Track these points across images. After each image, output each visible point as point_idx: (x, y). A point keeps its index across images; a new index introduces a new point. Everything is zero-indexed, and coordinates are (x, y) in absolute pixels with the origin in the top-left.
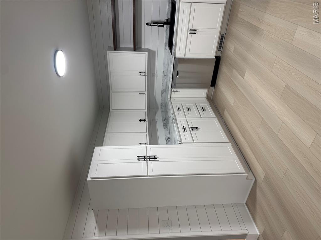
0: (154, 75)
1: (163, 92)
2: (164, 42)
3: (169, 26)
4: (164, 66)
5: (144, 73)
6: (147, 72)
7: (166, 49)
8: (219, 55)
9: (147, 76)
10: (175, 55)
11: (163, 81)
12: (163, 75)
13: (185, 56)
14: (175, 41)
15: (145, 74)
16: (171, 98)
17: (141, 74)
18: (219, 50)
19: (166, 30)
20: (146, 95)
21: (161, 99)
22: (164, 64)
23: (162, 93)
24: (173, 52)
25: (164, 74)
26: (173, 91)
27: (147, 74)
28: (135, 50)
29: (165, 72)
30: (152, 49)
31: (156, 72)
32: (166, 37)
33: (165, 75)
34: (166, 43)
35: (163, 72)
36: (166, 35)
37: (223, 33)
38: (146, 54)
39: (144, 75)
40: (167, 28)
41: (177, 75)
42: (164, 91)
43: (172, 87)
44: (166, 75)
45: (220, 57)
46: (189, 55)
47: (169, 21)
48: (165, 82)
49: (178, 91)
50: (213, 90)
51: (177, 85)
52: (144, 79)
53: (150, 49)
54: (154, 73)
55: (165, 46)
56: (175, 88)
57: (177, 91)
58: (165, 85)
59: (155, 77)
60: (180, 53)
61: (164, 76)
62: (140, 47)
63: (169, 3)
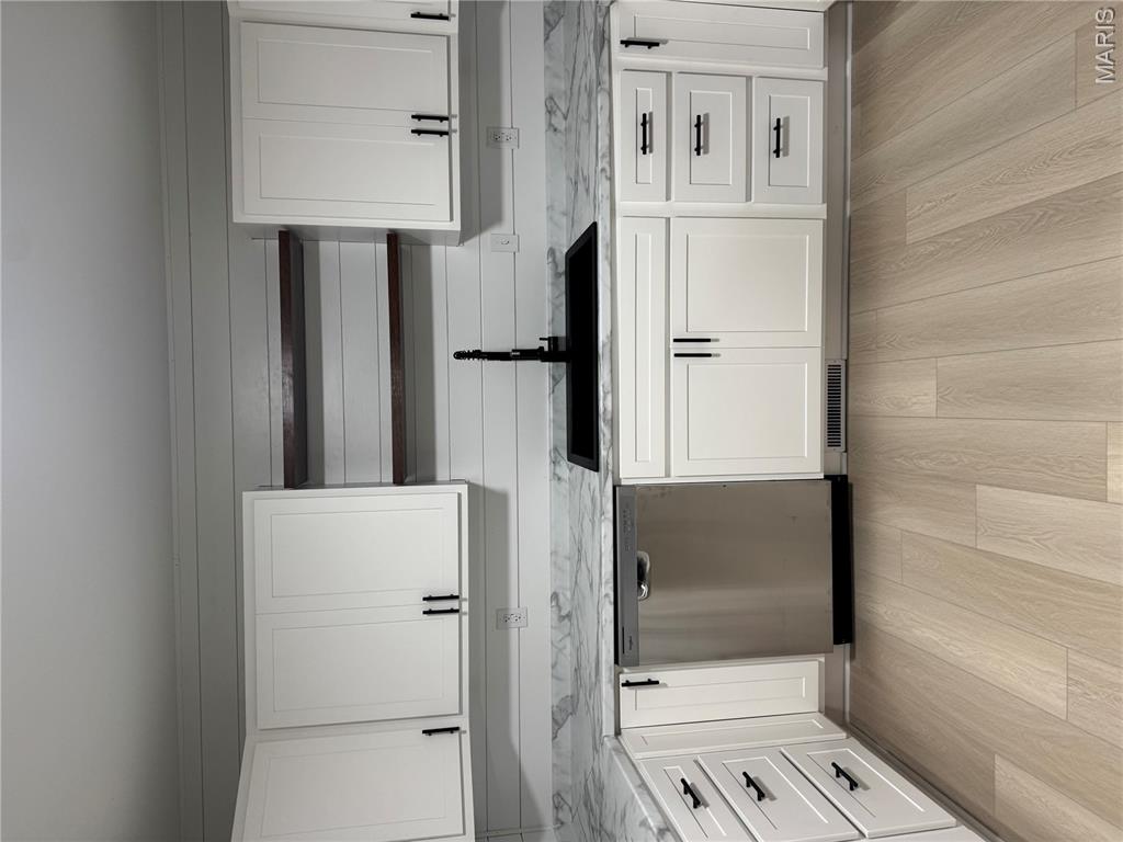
0: (503, 618)
1: (559, 718)
2: (548, 446)
3: (563, 368)
4: (554, 564)
5: (452, 597)
6: (465, 594)
7: (559, 479)
8: (838, 468)
9: (466, 619)
10: (616, 473)
11: (558, 650)
12: (555, 617)
13: (668, 475)
14: (609, 397)
15: (454, 604)
16: (618, 732)
18: (834, 441)
19: (553, 389)
20: (466, 738)
21: (554, 765)
22: (554, 553)
23: (555, 721)
25: (558, 605)
26: (628, 684)
27: (465, 607)
28: (399, 479)
29: (561, 597)
30: (487, 485)
31: (513, 604)
32: (555, 422)
33: (564, 613)
34: (556, 449)
35: (555, 596)
37: (838, 357)
38: (459, 495)
39: (452, 611)
40: (555, 381)
41: (639, 585)
42: (567, 711)
43: (616, 662)
44: (569, 616)
46: (689, 469)
47: (562, 347)
48: (568, 650)
49: (657, 683)
50: (848, 666)
51: (646, 645)
52: (449, 633)
53: (481, 483)
54: (507, 609)
55: (555, 463)
56: (634, 663)
57: (650, 683)
58: (567, 670)
59: (514, 633)
60: (639, 458)
61: (562, 618)
62: (430, 480)
63: (557, 275)
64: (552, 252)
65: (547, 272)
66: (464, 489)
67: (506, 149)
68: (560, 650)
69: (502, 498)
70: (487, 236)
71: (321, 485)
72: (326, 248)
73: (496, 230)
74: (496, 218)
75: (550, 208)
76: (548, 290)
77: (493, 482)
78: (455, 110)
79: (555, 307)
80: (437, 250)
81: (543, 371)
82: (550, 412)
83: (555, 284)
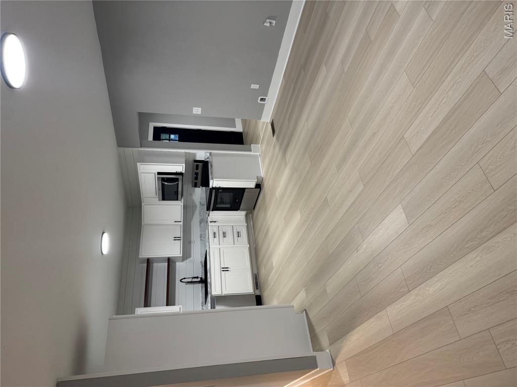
3: (204, 284)
8: (258, 293)
10: (211, 295)
13: (222, 294)
18: (257, 289)
19: (202, 290)
28: (167, 305)
32: (202, 297)
34: (202, 303)
38: (180, 307)
40: (202, 288)
45: (260, 296)
46: (226, 293)
55: (202, 306)
60: (216, 290)
62: (174, 305)
63: (202, 266)
64: (201, 262)
65: (200, 266)
67: (192, 245)
70: (188, 260)
71: (150, 307)
72: (155, 265)
73: (190, 259)
74: (190, 256)
75: (201, 254)
76: (200, 270)
78: (182, 236)
79: (202, 273)
80: (177, 264)
81: (200, 285)
82: (201, 295)
83: (202, 268)
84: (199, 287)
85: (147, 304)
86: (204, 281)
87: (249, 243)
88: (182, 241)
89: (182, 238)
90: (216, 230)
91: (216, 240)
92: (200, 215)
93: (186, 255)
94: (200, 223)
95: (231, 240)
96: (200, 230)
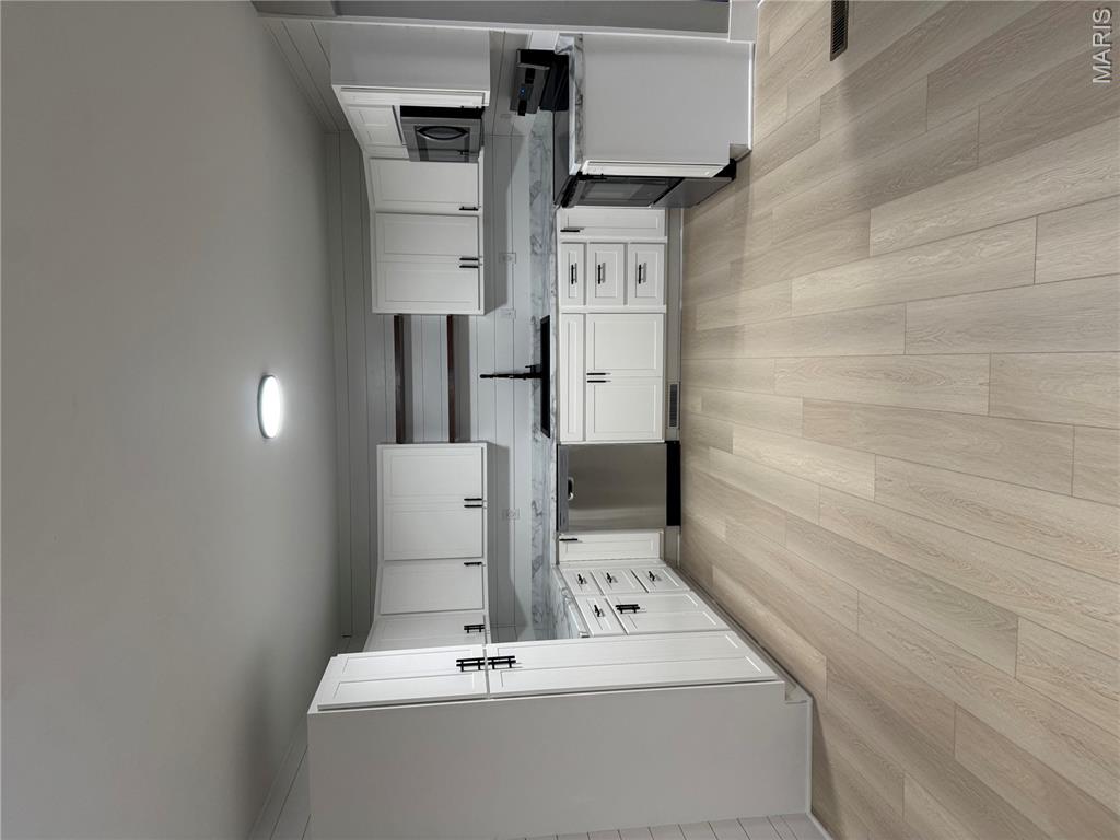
0: (506, 514)
1: (536, 567)
2: (531, 423)
3: (539, 380)
4: (534, 486)
5: (479, 499)
6: (485, 498)
7: (537, 441)
8: (674, 435)
9: (485, 511)
10: (558, 438)
11: (535, 531)
12: (534, 514)
13: (584, 440)
14: (554, 400)
15: (480, 503)
16: (558, 563)
17: (471, 503)
18: (673, 424)
19: (534, 393)
20: (485, 569)
22: (534, 482)
23: (533, 568)
24: (552, 429)
25: (535, 509)
26: (563, 540)
27: (485, 505)
28: (452, 440)
29: (537, 504)
30: (498, 443)
31: (512, 508)
32: (535, 410)
33: (538, 512)
34: (535, 425)
35: (534, 503)
36: (535, 404)
37: (674, 380)
38: (482, 448)
39: (479, 506)
40: (535, 388)
41: (569, 494)
42: (539, 563)
43: (557, 530)
44: (541, 514)
45: (678, 442)
46: (593, 438)
47: (538, 370)
48: (541, 532)
49: (577, 540)
50: (678, 537)
51: (571, 523)
52: (477, 518)
53: (494, 443)
54: (508, 509)
55: (534, 432)
56: (566, 531)
57: (574, 540)
58: (539, 541)
59: (512, 521)
60: (571, 431)
61: (537, 515)
62: (467, 440)
63: (536, 331)
64: (533, 318)
65: (531, 328)
66: (485, 445)
67: (510, 264)
68: (536, 532)
69: (506, 451)
70: (498, 310)
71: (412, 442)
73: (504, 307)
74: (504, 301)
75: (533, 295)
76: (531, 340)
77: (501, 442)
78: (482, 254)
79: (535, 348)
81: (529, 381)
82: (531, 405)
83: (534, 336)
84: (529, 387)
85: (403, 435)
86: (541, 374)
87: (667, 301)
88: (482, 267)
89: (482, 260)
90: (577, 259)
91: (577, 287)
92: (532, 170)
93: (494, 297)
94: (533, 197)
95: (618, 291)
96: (531, 220)
